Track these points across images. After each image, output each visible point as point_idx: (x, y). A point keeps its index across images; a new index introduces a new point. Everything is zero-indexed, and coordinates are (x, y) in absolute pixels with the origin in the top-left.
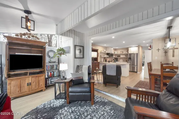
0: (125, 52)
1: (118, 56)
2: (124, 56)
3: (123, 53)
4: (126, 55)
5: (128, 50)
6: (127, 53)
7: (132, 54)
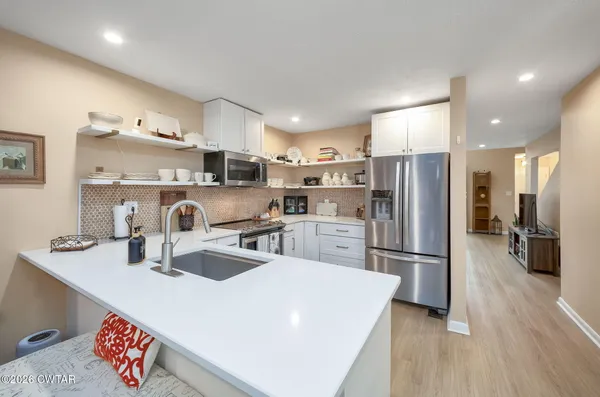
0: (349, 154)
1: (307, 181)
2: (344, 179)
3: (338, 160)
4: (358, 171)
5: (368, 138)
6: (360, 157)
7: (395, 159)
